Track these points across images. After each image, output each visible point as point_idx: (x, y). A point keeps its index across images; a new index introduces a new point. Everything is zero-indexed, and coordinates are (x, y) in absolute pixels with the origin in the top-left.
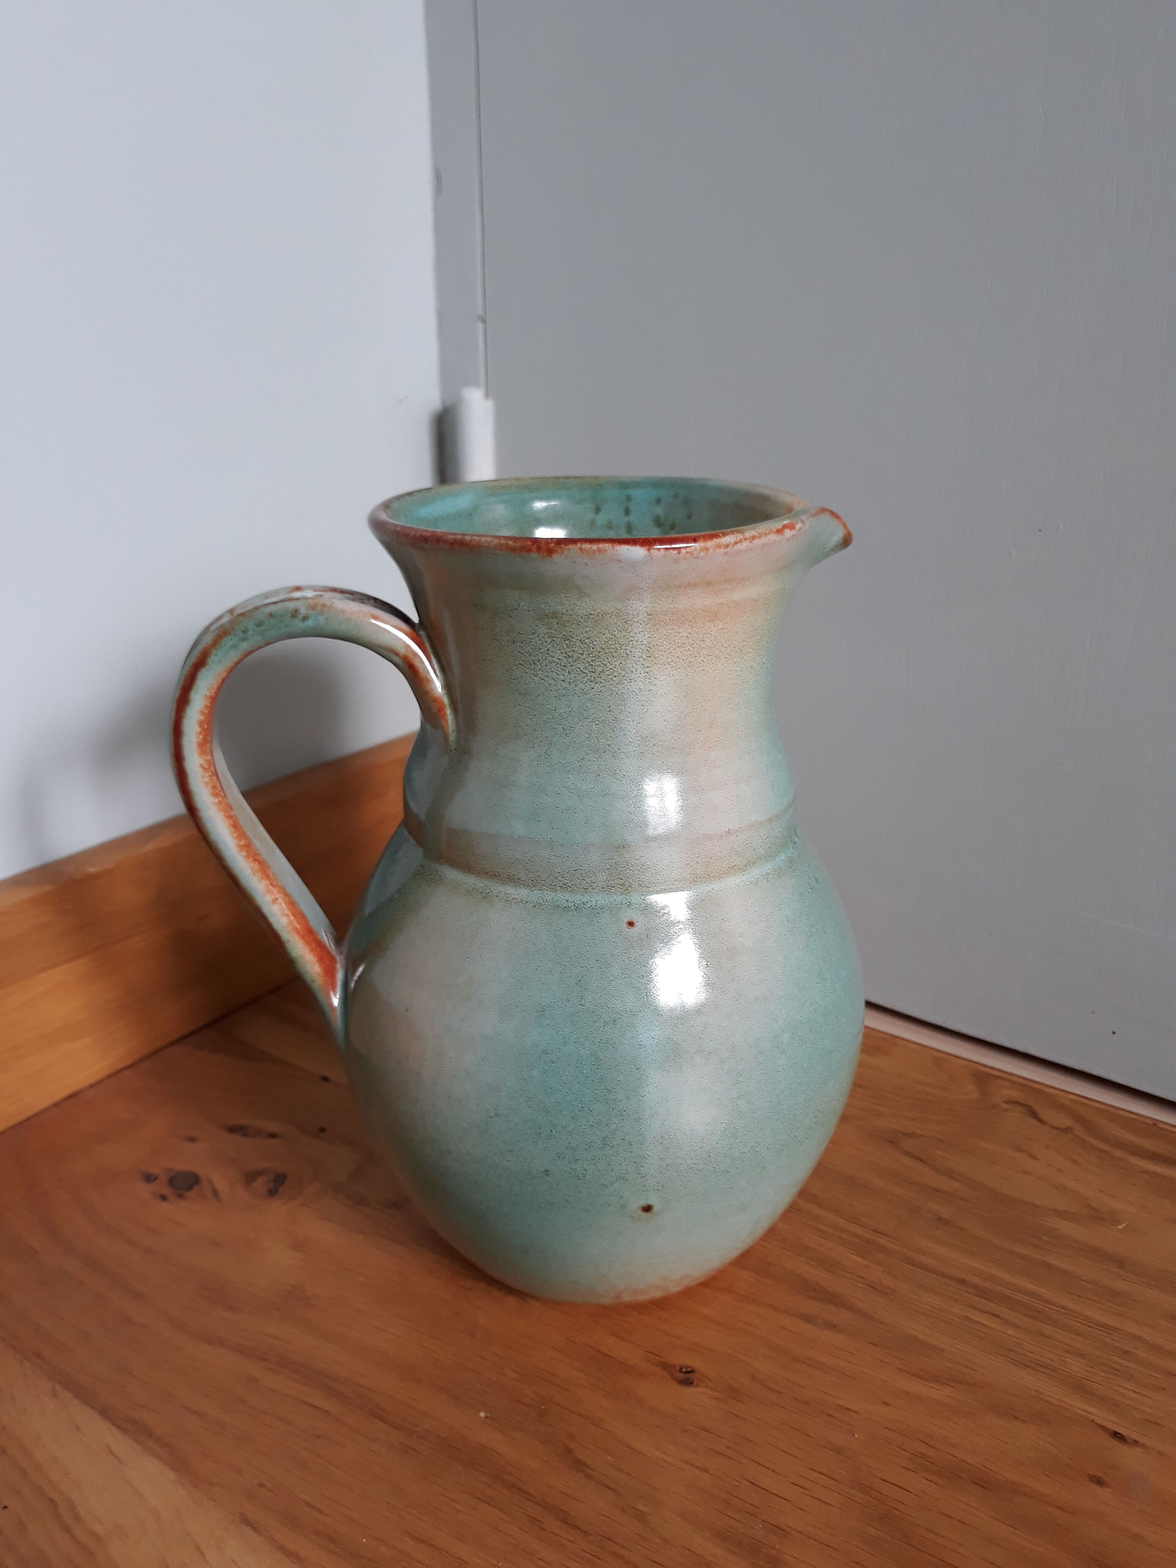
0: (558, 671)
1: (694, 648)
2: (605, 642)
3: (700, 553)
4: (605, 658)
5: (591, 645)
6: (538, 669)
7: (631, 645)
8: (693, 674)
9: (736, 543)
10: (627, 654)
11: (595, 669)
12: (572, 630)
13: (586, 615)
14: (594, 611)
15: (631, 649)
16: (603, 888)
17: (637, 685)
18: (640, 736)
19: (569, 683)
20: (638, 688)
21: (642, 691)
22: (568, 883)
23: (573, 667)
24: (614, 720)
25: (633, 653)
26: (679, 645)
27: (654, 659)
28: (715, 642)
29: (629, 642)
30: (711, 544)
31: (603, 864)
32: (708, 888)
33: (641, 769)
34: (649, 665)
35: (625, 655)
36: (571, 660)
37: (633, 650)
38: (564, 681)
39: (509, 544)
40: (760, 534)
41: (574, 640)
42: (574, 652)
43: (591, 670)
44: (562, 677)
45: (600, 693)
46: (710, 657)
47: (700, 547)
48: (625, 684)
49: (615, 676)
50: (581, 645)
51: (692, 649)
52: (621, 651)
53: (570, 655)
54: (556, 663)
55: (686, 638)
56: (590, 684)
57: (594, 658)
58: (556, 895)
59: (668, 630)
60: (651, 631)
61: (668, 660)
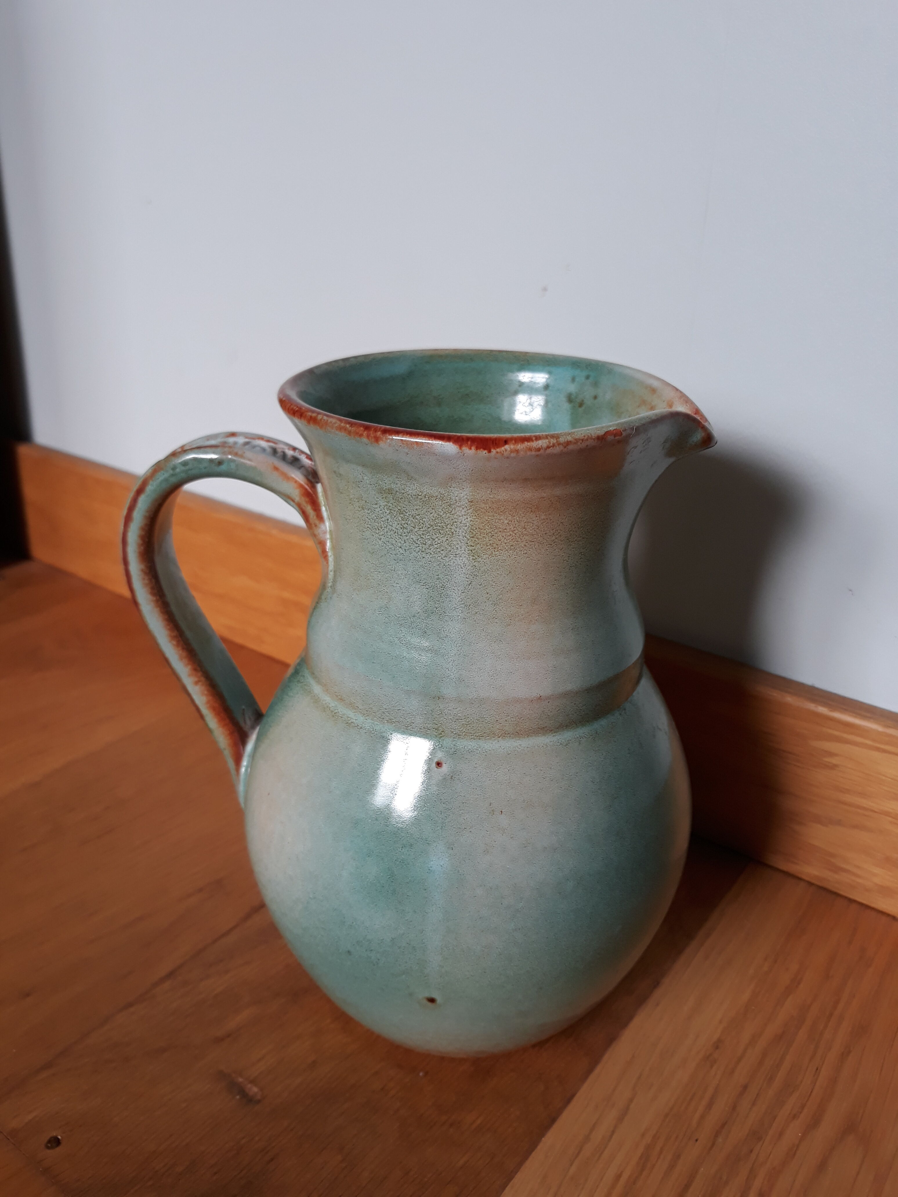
0: (396, 538)
1: (515, 534)
2: (432, 520)
3: (510, 454)
4: (433, 533)
5: (421, 521)
6: (381, 534)
7: (456, 526)
8: (515, 556)
9: (548, 447)
10: (452, 533)
11: (425, 541)
12: (405, 506)
13: (415, 496)
14: (421, 493)
15: (456, 529)
16: (420, 729)
17: (462, 560)
18: (464, 603)
19: (405, 550)
20: (463, 563)
21: (467, 565)
22: (393, 719)
23: (408, 537)
24: (441, 587)
25: (457, 532)
26: (501, 530)
27: (476, 539)
28: (538, 530)
29: (453, 523)
30: (522, 447)
31: (421, 709)
32: (515, 744)
33: (462, 632)
34: (472, 544)
35: (450, 533)
36: (405, 530)
37: (458, 530)
38: (401, 547)
39: (347, 427)
40: (576, 440)
41: (407, 514)
42: (407, 524)
43: (422, 542)
44: (399, 544)
45: (430, 563)
46: (533, 543)
47: (510, 448)
48: (451, 558)
49: (443, 550)
50: (413, 520)
51: (514, 534)
52: (447, 530)
53: (405, 527)
54: (394, 532)
55: (507, 525)
56: (422, 553)
57: (424, 532)
58: (383, 727)
59: (489, 516)
60: (472, 516)
61: (491, 542)
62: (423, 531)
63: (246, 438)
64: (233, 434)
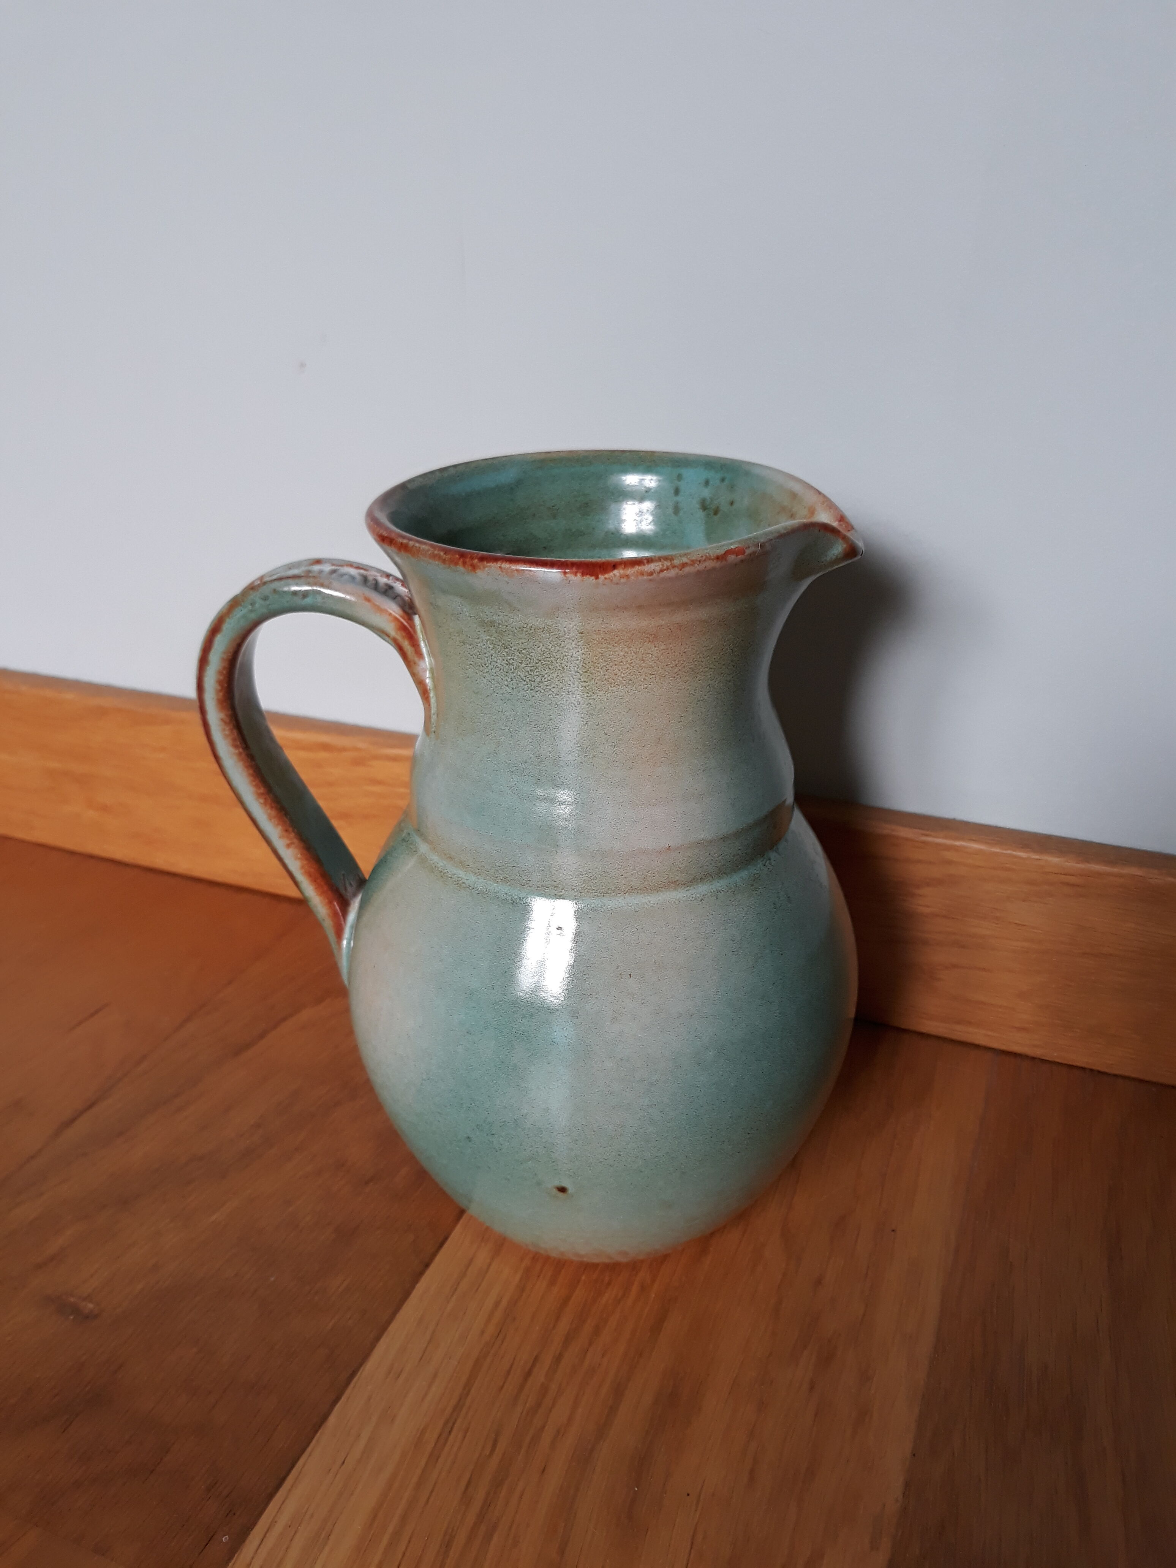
0: (502, 675)
1: (633, 667)
2: (540, 654)
3: (620, 580)
4: (542, 669)
5: (528, 656)
6: (485, 671)
7: (566, 660)
8: (635, 692)
9: (662, 571)
10: (563, 668)
11: (534, 678)
12: (509, 640)
13: (520, 628)
14: (526, 625)
15: (567, 664)
16: (538, 887)
17: (575, 698)
18: (580, 746)
19: (513, 688)
20: (577, 700)
21: (581, 703)
22: (507, 878)
23: (515, 674)
24: (555, 729)
25: (568, 667)
26: (616, 663)
27: (590, 674)
28: (658, 662)
29: (563, 656)
30: (632, 572)
31: (538, 865)
32: (644, 901)
33: (580, 778)
34: (586, 680)
35: (561, 669)
36: (512, 667)
37: (569, 664)
38: (507, 686)
39: (440, 554)
40: (692, 561)
41: (512, 649)
42: (513, 660)
43: (530, 679)
44: (506, 683)
45: (540, 702)
46: (654, 676)
47: (620, 573)
48: (563, 696)
49: (554, 687)
50: (519, 655)
51: (631, 668)
52: (557, 664)
53: (511, 662)
54: (500, 668)
55: (623, 657)
56: (531, 691)
57: (533, 668)
58: (498, 887)
59: (603, 648)
60: (584, 648)
61: (607, 677)
62: (531, 667)
63: (333, 565)
64: (318, 562)
